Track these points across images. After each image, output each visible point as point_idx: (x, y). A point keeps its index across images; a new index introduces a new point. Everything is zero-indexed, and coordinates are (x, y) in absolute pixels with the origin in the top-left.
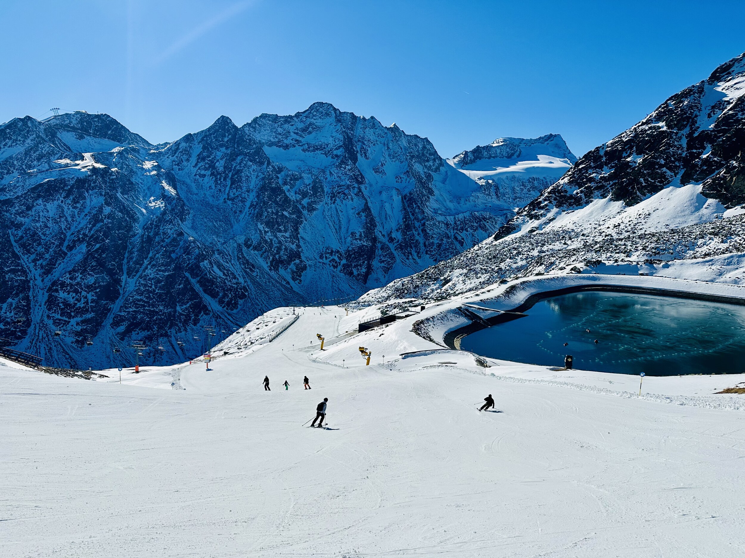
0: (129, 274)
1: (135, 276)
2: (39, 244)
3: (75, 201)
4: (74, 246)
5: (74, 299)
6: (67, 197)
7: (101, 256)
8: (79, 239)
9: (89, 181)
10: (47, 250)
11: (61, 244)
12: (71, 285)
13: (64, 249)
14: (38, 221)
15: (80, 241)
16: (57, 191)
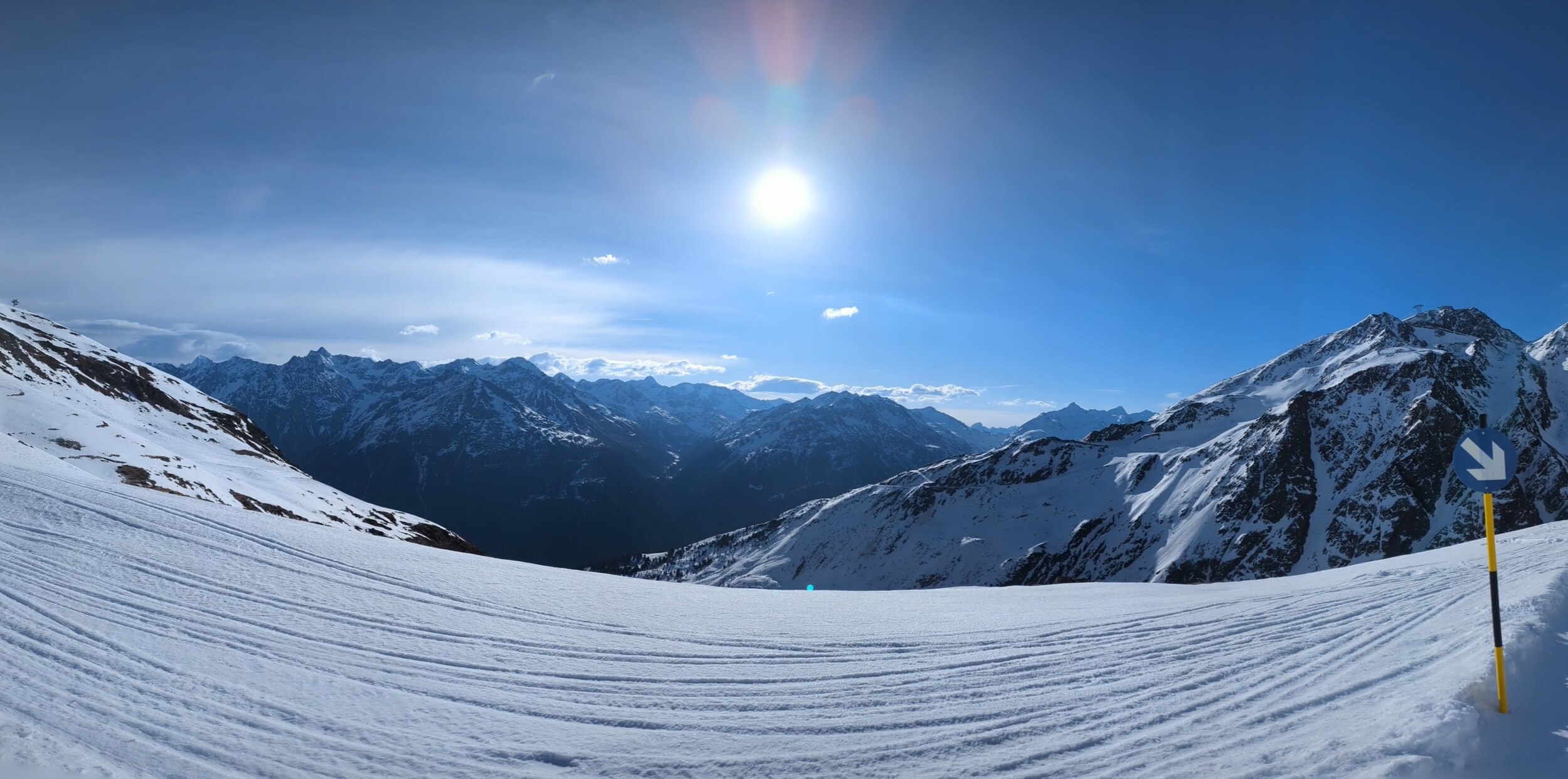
0: (1448, 498)
1: (1456, 501)
2: (1341, 449)
3: (1396, 394)
4: (1381, 452)
5: (1363, 528)
6: (1387, 387)
7: (1411, 469)
8: (1388, 443)
9: (1420, 367)
10: (1347, 457)
11: (1366, 449)
12: (1364, 507)
13: (1368, 456)
14: (1346, 418)
15: (1389, 445)
16: (1377, 380)
